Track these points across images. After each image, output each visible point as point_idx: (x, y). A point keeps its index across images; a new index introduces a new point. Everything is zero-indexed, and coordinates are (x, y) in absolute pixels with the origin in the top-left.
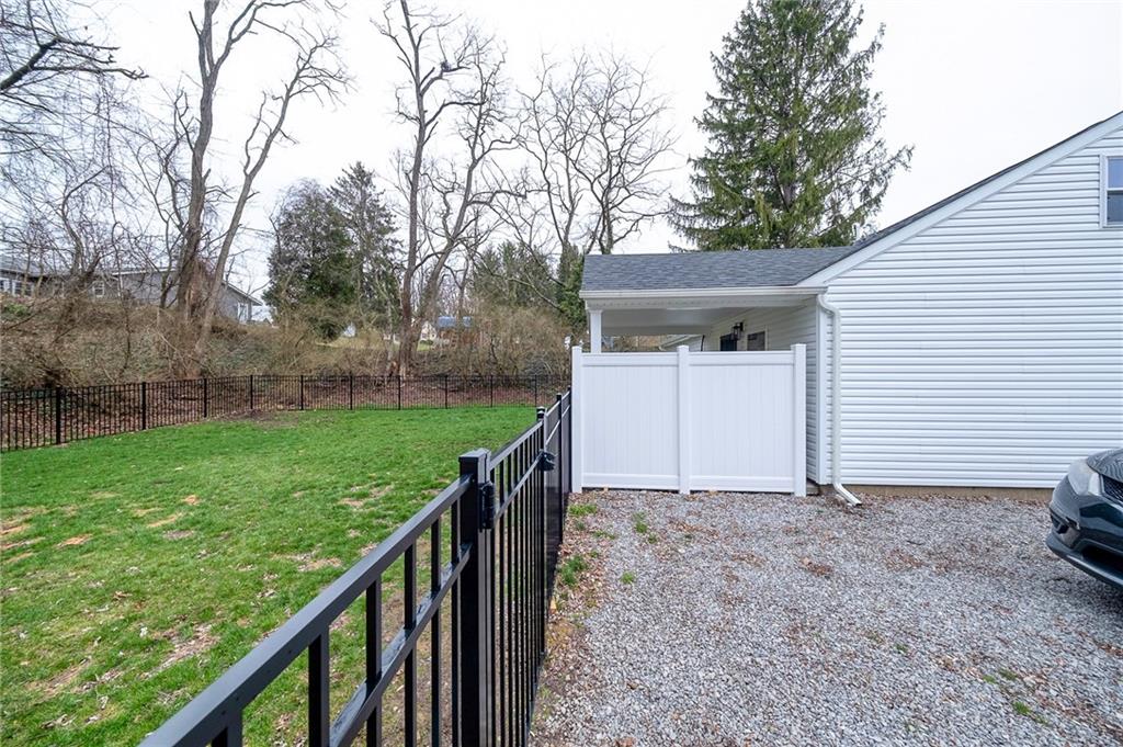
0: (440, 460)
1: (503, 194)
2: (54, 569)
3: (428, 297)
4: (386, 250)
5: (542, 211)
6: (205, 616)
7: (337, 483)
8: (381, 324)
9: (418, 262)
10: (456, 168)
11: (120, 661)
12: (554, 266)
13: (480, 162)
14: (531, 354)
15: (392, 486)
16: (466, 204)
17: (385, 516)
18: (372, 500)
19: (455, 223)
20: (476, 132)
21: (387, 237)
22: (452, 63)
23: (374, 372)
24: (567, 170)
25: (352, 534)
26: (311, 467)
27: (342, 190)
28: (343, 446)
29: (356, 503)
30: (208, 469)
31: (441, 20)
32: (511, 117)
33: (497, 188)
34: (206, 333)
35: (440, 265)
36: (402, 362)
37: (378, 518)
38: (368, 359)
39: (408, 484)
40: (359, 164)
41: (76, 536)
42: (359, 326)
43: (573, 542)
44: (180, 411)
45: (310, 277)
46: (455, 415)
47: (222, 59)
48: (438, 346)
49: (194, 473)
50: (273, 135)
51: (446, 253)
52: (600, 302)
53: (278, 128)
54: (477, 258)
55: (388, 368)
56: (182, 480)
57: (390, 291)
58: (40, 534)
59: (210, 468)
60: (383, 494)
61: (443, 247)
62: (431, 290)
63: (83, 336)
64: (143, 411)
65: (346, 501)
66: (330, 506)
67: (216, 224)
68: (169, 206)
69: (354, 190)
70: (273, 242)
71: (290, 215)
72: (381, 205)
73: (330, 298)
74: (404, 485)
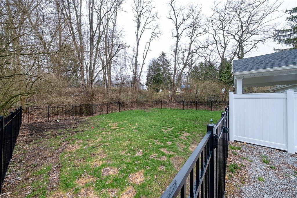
0: (184, 124)
1: (200, 49)
2: (121, 133)
3: (179, 81)
4: (168, 71)
5: (214, 50)
6: (141, 148)
7: (160, 125)
8: (168, 88)
9: (176, 72)
10: (186, 45)
11: (130, 152)
12: (217, 67)
13: (194, 41)
14: (210, 95)
15: (173, 128)
16: (189, 54)
17: (172, 136)
18: (168, 131)
19: (186, 60)
20: (192, 34)
21: (169, 67)
22: (186, 18)
23: (166, 100)
24: (223, 35)
25: (165, 138)
26: (155, 121)
27: (159, 59)
28: (161, 117)
29: (165, 131)
30: (138, 119)
31: (182, 8)
32: (203, 26)
33: (198, 47)
34: (137, 92)
35: (182, 72)
36: (172, 98)
37: (170, 135)
38: (165, 97)
39: (176, 128)
40: (163, 52)
41: (122, 127)
42: (163, 89)
43: (232, 158)
44: (134, 107)
45: (153, 79)
46: (186, 112)
47: (140, 39)
48: (181, 93)
49: (136, 119)
50: (147, 51)
51: (183, 69)
52: (241, 76)
53: (148, 49)
54: (192, 68)
55: (169, 99)
56: (135, 120)
57: (169, 80)
58: (119, 126)
59: (138, 118)
60: (170, 130)
61: (182, 67)
62: (179, 79)
63: (122, 93)
64: (129, 107)
65: (163, 130)
66: (160, 130)
67: (139, 71)
68: (132, 69)
69: (162, 58)
70: (147, 73)
71: (150, 67)
72: (168, 60)
73: (157, 83)
74: (175, 129)
